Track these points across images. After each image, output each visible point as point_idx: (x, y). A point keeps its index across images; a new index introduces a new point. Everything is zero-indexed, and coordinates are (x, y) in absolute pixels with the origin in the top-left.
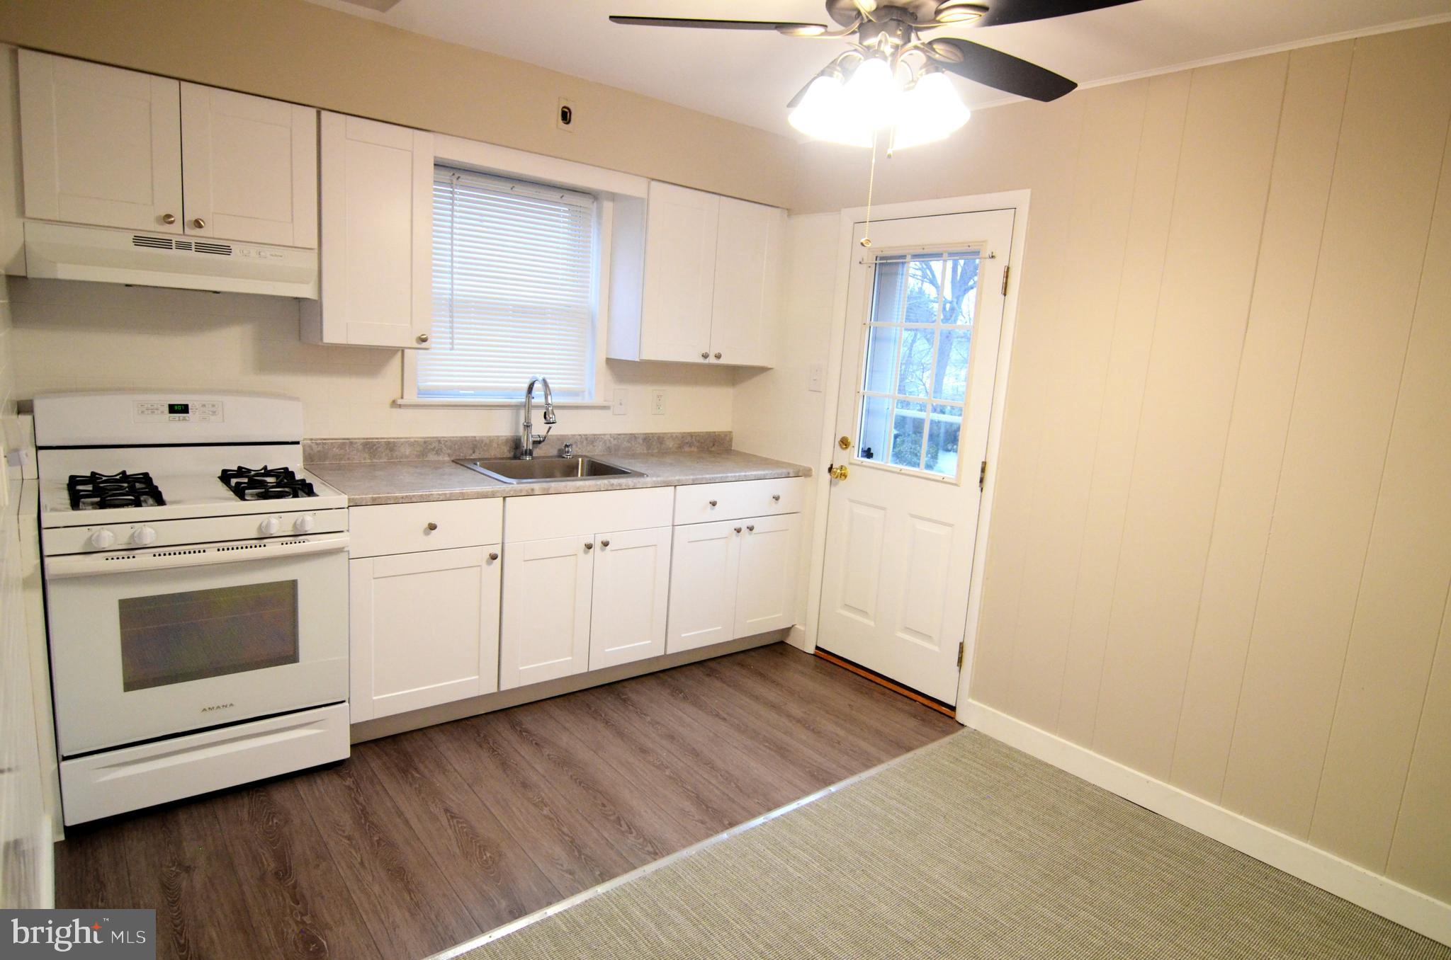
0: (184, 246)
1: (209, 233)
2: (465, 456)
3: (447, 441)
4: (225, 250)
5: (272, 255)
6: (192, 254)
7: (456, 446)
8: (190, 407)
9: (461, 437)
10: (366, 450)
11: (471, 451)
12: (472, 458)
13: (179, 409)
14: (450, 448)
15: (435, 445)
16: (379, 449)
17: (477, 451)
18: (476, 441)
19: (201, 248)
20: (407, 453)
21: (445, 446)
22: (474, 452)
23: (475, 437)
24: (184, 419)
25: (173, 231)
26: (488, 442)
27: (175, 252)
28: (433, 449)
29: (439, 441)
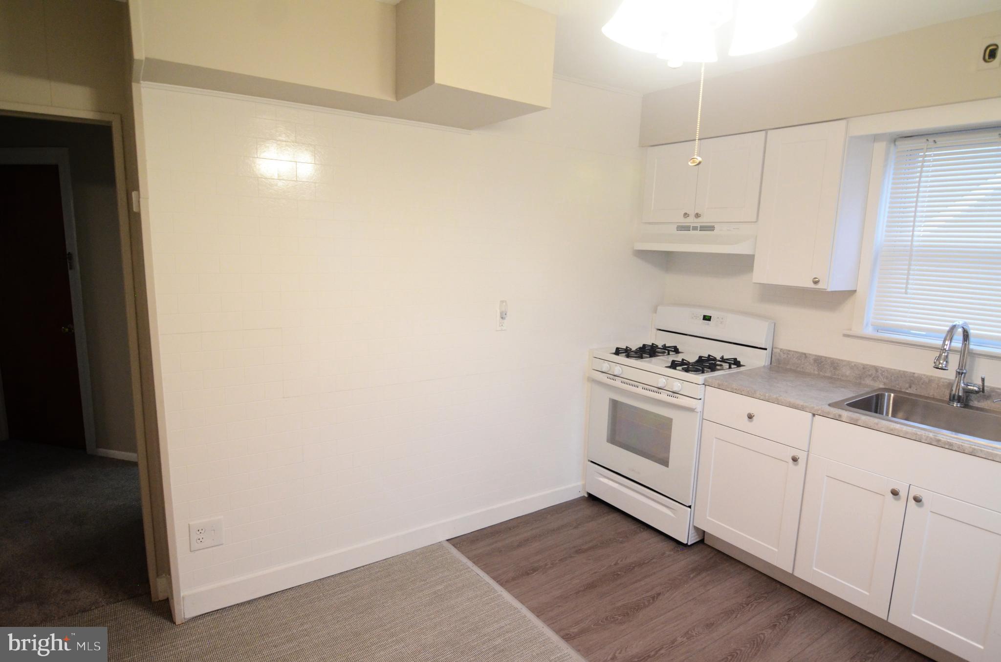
0: (695, 228)
1: (705, 220)
2: (901, 388)
3: (884, 372)
4: (711, 228)
5: (734, 229)
6: (698, 232)
7: (893, 378)
8: (712, 318)
9: (900, 371)
10: (816, 364)
11: (907, 385)
12: (907, 391)
13: (707, 318)
14: (887, 378)
15: (873, 372)
16: (825, 366)
17: (913, 386)
18: (914, 377)
19: (703, 228)
20: (847, 374)
21: (882, 375)
22: (910, 387)
23: (914, 373)
24: (708, 324)
25: (691, 221)
26: (927, 380)
27: (692, 232)
28: (870, 376)
29: (876, 369)
